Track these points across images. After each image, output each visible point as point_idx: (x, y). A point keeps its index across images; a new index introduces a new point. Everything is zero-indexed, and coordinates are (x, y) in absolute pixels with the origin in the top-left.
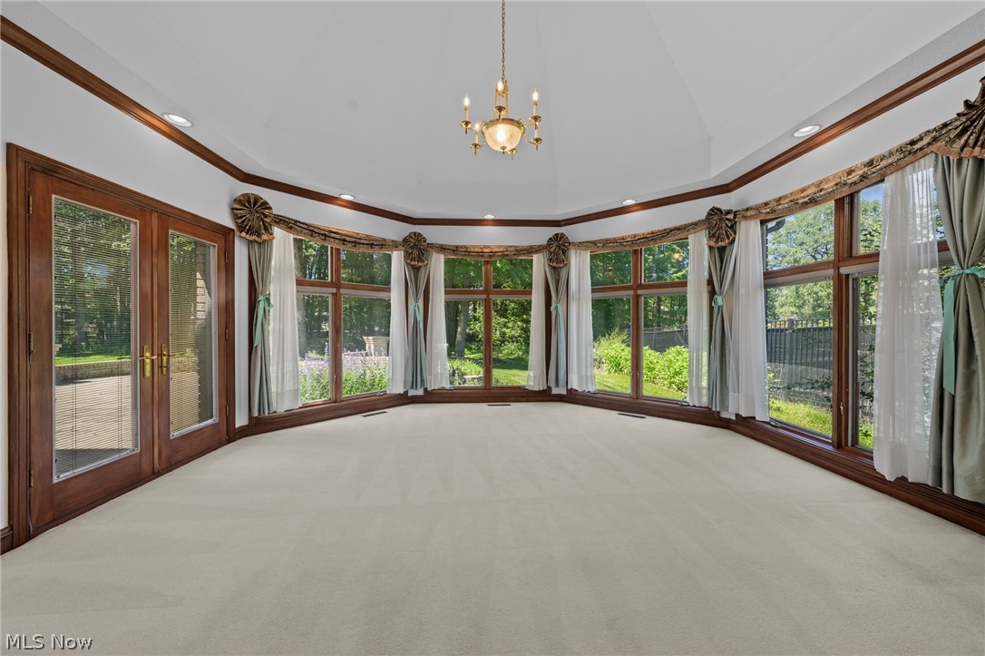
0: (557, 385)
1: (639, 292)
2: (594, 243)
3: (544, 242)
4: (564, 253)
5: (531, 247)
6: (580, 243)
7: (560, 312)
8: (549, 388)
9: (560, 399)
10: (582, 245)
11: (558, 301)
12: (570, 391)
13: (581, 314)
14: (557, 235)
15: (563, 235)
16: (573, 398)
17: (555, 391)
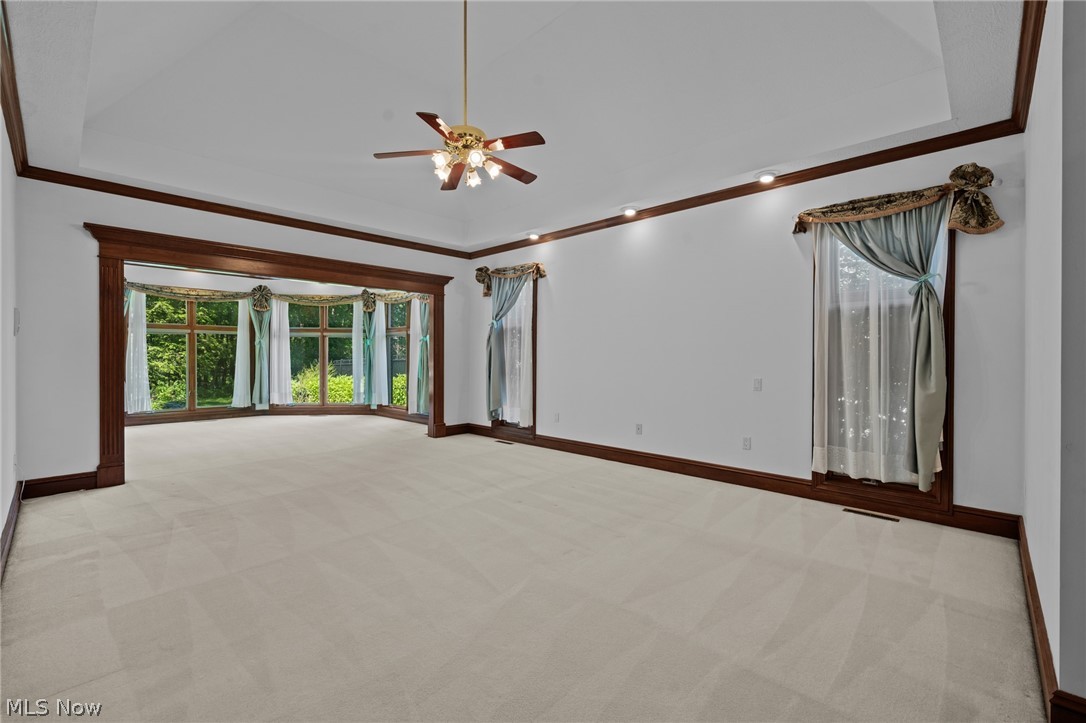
0: (261, 402)
1: (325, 334)
2: (292, 297)
3: (249, 290)
4: (266, 301)
5: (237, 294)
6: (281, 295)
7: (264, 346)
8: (254, 405)
9: (263, 413)
10: (281, 297)
11: (261, 337)
12: (271, 406)
13: (280, 353)
14: (261, 286)
15: (265, 287)
16: (275, 410)
17: (259, 407)
